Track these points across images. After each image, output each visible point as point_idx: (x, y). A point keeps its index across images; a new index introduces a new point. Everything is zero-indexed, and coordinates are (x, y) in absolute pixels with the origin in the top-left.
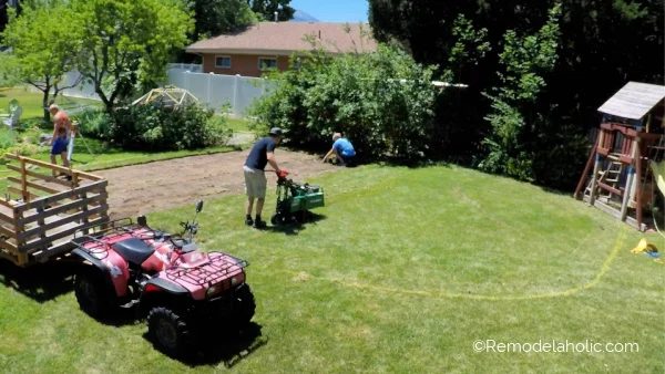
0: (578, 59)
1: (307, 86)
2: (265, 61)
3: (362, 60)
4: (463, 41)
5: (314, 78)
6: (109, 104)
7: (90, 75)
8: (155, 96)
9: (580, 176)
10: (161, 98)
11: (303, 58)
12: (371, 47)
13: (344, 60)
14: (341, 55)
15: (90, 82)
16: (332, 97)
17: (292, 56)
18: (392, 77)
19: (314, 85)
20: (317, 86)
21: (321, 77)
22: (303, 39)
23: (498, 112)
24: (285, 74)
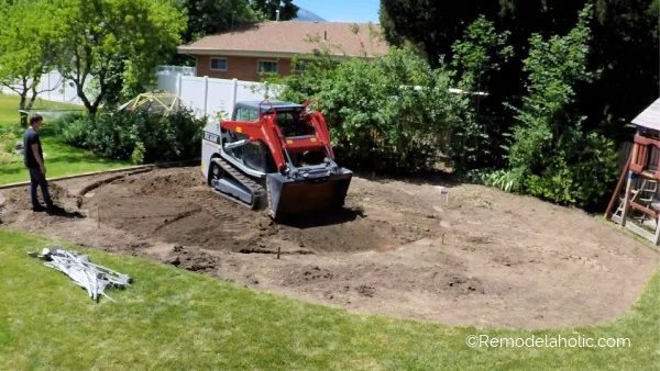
0: (610, 67)
1: (310, 92)
2: (265, 63)
3: (372, 64)
4: (484, 45)
5: (319, 84)
6: (92, 110)
7: (71, 78)
8: (143, 102)
9: (611, 194)
10: (149, 104)
11: (306, 61)
12: (383, 50)
13: (353, 65)
14: (349, 58)
15: (71, 84)
16: (340, 104)
17: (294, 60)
18: (405, 83)
19: (318, 91)
20: (322, 93)
21: (326, 83)
22: (305, 40)
23: (521, 124)
24: (287, 79)
